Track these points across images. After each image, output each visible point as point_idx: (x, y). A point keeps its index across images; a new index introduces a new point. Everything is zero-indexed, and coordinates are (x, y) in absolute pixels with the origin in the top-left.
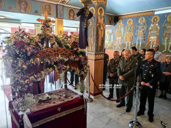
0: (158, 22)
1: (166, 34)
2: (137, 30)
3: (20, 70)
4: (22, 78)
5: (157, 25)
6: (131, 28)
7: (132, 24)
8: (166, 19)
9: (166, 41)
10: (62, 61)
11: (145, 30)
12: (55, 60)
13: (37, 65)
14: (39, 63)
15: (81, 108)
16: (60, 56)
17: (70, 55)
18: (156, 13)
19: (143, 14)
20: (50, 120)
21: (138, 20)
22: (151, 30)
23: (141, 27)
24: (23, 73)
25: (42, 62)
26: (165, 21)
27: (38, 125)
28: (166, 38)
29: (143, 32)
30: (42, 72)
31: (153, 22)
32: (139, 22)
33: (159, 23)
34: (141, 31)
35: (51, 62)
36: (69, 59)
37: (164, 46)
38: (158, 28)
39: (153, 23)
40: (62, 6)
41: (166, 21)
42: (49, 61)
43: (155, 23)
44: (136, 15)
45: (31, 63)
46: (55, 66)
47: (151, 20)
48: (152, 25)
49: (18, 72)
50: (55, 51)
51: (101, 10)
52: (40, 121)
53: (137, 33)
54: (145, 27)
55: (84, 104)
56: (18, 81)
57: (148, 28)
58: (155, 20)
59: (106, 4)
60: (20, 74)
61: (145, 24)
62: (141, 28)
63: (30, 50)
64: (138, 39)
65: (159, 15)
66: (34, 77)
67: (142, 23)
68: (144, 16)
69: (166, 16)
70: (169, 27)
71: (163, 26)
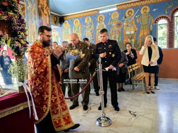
1: (112, 31)
5: (103, 23)
6: (78, 29)
7: (78, 24)
11: (92, 30)
18: (100, 12)
19: (88, 14)
21: (84, 19)
22: (98, 30)
26: (110, 19)
31: (99, 21)
34: (89, 31)
38: (105, 26)
39: (99, 22)
43: (101, 21)
44: (82, 15)
47: (97, 19)
53: (85, 34)
54: (92, 26)
58: (101, 19)
61: (91, 24)
67: (88, 23)
68: (89, 15)
69: (110, 14)
70: (114, 24)
71: (108, 24)
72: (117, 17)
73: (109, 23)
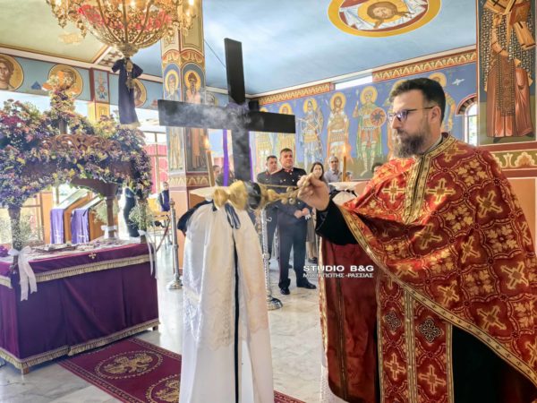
0: (343, 106)
1: (363, 132)
2: (303, 128)
3: (12, 167)
4: (15, 181)
5: (342, 113)
8: (359, 99)
9: (364, 148)
10: (93, 158)
11: (319, 128)
12: (79, 154)
13: (44, 160)
14: (48, 158)
15: (142, 261)
16: (89, 150)
17: (112, 150)
18: (338, 87)
19: (310, 91)
20: (74, 274)
21: (302, 104)
22: (332, 128)
23: (311, 120)
24: (18, 173)
25: (54, 157)
26: (358, 103)
27: (48, 279)
28: (365, 143)
29: (316, 132)
30: (55, 175)
31: (333, 107)
32: (305, 109)
33: (346, 110)
34: (311, 132)
35: (72, 158)
36: (109, 157)
37: (362, 162)
38: (346, 120)
39: (334, 111)
40: (106, 73)
41: (360, 103)
42: (67, 156)
43: (337, 109)
44: (296, 95)
45: (33, 156)
46: (79, 166)
48: (332, 116)
49: (8, 170)
50: (79, 140)
51: (191, 76)
52: (53, 272)
53: (303, 137)
54: (318, 121)
55: (148, 253)
56: (8, 187)
57: (324, 123)
58: (338, 103)
59: (203, 64)
60: (13, 174)
61: (317, 115)
62: (311, 123)
63: (30, 131)
64: (306, 150)
65: (344, 91)
66: (39, 183)
67: (310, 113)
68: (313, 95)
69: (357, 92)
70: (367, 116)
71: (354, 116)
72: (374, 98)
73: (355, 113)
